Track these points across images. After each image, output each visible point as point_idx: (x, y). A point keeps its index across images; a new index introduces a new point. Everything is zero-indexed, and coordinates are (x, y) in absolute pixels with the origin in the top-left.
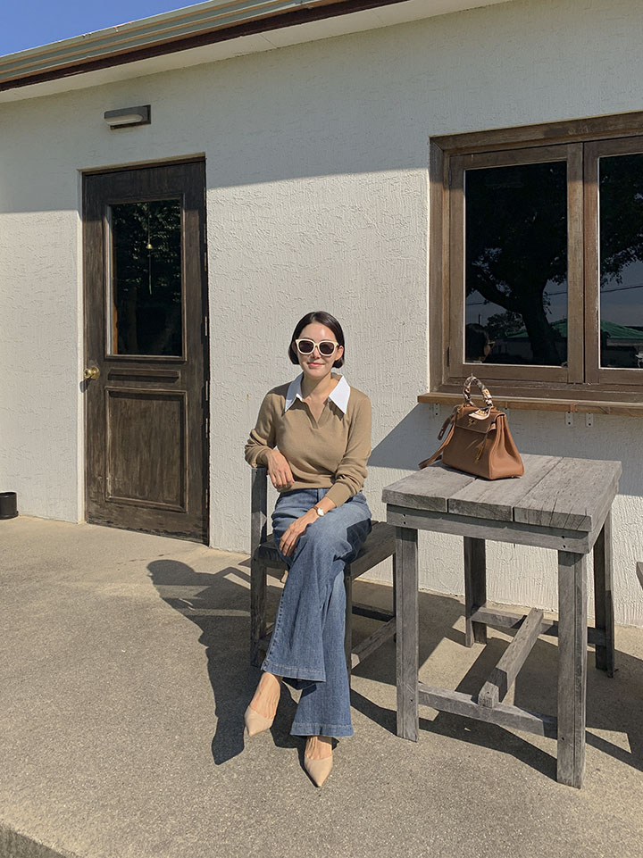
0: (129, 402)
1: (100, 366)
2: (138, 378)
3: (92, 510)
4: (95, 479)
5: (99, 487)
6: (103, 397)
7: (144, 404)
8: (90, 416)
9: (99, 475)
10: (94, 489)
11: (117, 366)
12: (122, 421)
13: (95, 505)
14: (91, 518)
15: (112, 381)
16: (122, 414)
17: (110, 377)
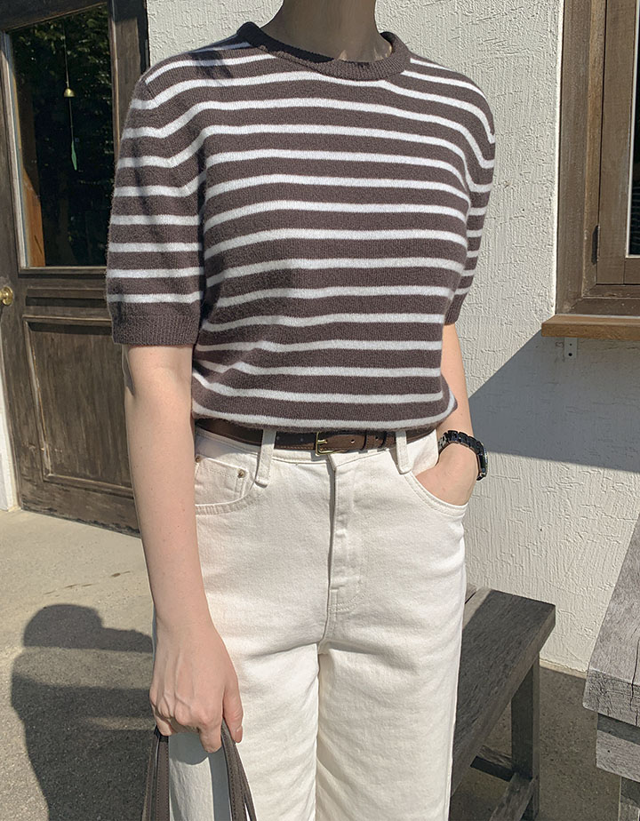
0: (57, 337)
1: (14, 285)
2: (67, 302)
3: (27, 493)
4: (26, 450)
5: (33, 460)
6: (21, 331)
7: (77, 340)
8: (8, 359)
9: (31, 444)
10: (27, 463)
11: (35, 284)
12: (51, 366)
13: (30, 485)
14: (27, 503)
15: (32, 308)
16: (49, 356)
17: (28, 302)
